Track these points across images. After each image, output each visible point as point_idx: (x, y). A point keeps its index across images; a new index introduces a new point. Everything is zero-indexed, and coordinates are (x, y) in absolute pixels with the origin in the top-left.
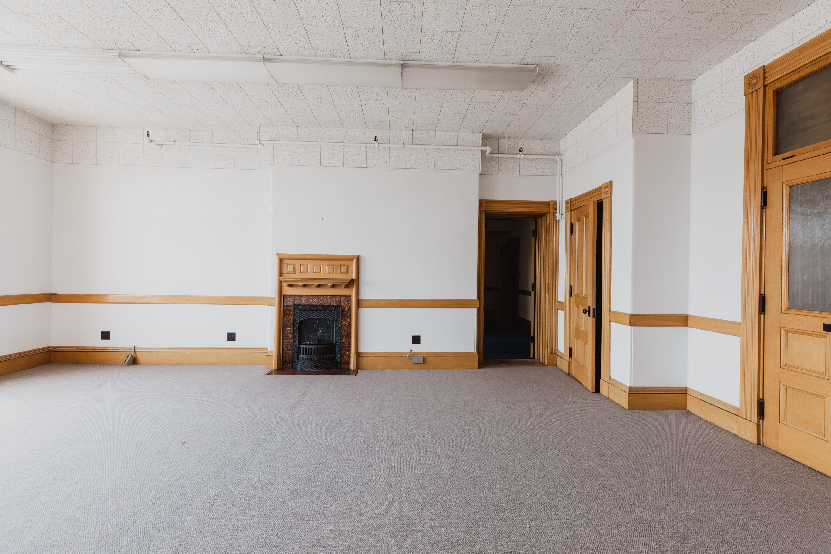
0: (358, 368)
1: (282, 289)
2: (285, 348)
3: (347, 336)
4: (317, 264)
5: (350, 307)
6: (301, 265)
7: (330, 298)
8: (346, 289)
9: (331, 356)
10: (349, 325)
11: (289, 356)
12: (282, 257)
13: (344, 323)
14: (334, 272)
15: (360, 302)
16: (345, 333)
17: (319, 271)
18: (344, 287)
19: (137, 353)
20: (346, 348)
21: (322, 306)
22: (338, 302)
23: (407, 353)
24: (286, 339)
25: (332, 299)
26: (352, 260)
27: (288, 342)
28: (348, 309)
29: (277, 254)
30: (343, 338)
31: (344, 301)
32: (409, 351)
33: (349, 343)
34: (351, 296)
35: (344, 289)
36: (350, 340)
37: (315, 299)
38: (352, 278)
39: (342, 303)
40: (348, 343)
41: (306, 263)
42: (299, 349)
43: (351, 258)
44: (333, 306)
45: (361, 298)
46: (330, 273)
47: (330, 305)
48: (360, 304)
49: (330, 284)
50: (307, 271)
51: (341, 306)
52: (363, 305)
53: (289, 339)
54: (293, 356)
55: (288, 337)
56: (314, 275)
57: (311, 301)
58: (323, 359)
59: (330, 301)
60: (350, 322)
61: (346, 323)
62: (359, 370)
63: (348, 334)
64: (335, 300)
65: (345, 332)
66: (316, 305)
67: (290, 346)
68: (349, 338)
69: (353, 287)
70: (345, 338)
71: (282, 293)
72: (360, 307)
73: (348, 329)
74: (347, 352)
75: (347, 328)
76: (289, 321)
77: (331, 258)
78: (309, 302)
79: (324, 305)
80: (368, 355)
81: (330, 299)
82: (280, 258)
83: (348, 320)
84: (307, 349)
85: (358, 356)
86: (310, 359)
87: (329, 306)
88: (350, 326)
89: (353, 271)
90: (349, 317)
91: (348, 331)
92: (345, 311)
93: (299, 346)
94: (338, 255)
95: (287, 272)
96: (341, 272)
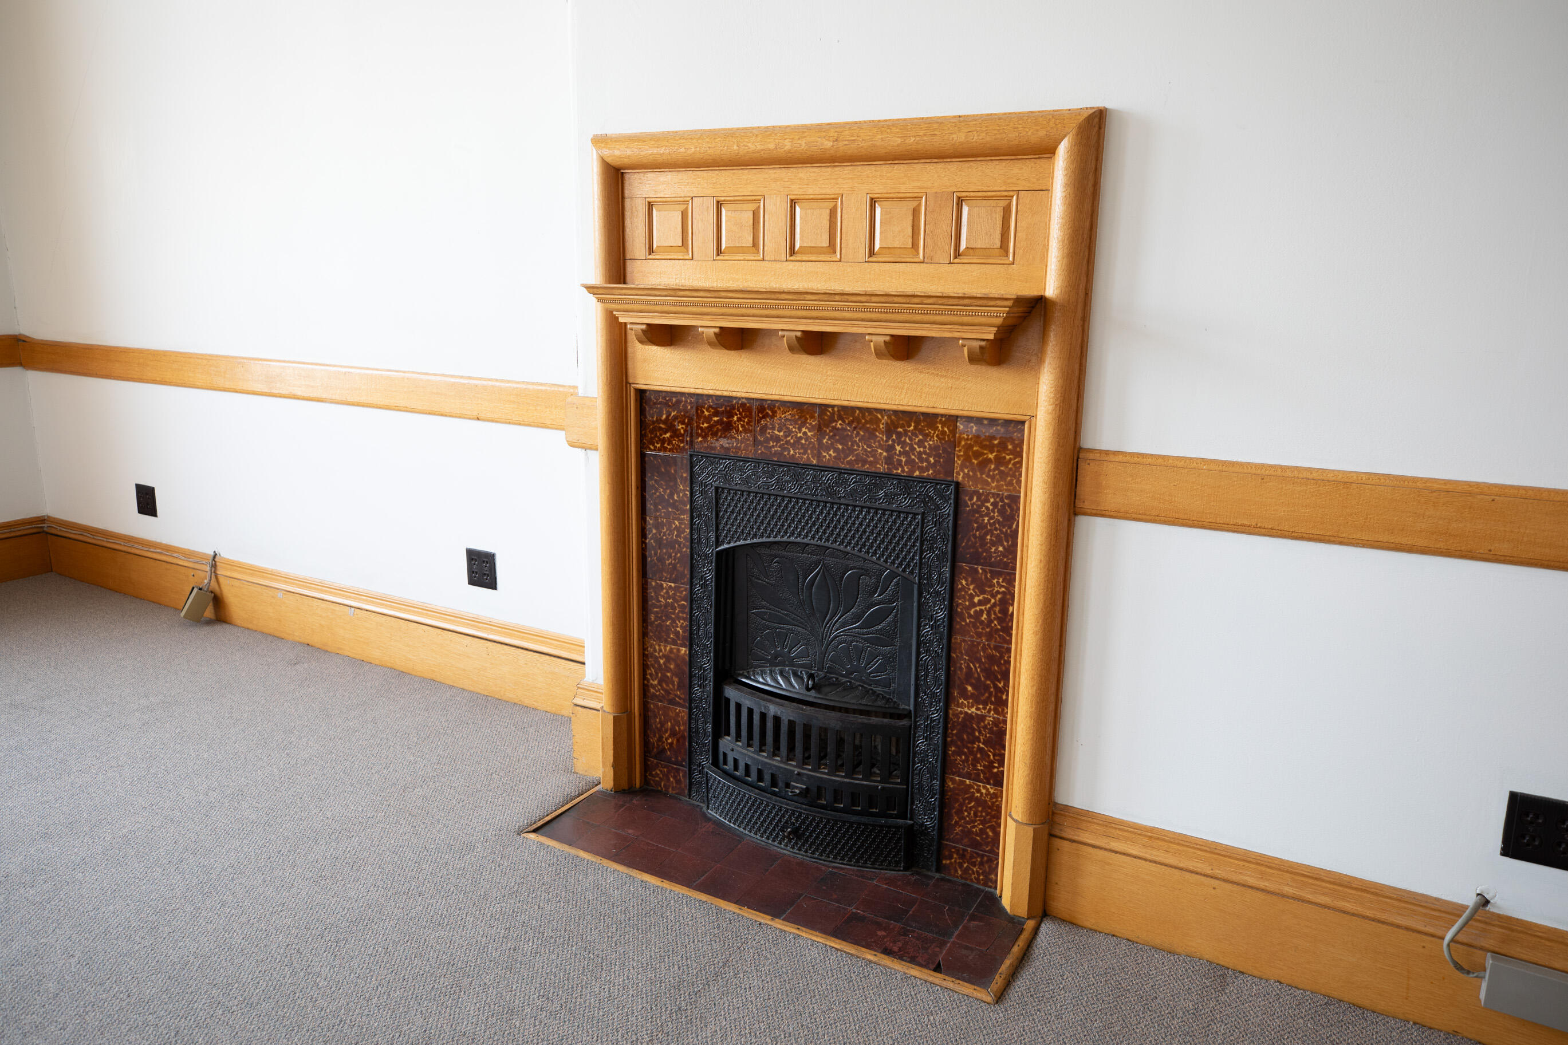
0: (1045, 903)
1: (630, 355)
2: (654, 687)
3: (987, 687)
4: (812, 191)
5: (1015, 499)
6: (719, 205)
7: (889, 431)
8: (994, 374)
9: (883, 788)
10: (1001, 620)
11: (673, 734)
12: (618, 154)
13: (974, 605)
14: (915, 245)
15: (1087, 471)
16: (976, 668)
17: (826, 243)
18: (977, 358)
19: (221, 579)
20: (976, 761)
21: (841, 472)
22: (937, 456)
23: (1448, 911)
24: (660, 639)
25: (899, 435)
26: (1046, 151)
27: (668, 659)
28: (1002, 512)
29: (599, 141)
30: (964, 694)
31: (977, 455)
32: (1469, 900)
33: (998, 738)
34: (1023, 423)
35: (974, 368)
36: (1005, 715)
37: (803, 424)
38: (1030, 291)
39: (962, 467)
40: (991, 731)
41: (747, 191)
42: (720, 704)
43: (1034, 135)
44: (907, 484)
45: (1104, 447)
46: (895, 256)
47: (888, 476)
48: (1086, 488)
49: (880, 333)
50: (755, 244)
51: (958, 485)
52: (1111, 500)
53: (674, 642)
54: (692, 733)
55: (668, 631)
56: (791, 265)
57: (777, 439)
58: (837, 795)
59: (890, 449)
60: (1007, 600)
61: (980, 603)
62: (1047, 928)
63: (989, 674)
64: (921, 443)
65: (976, 659)
66: (807, 466)
67: (676, 680)
68: (1001, 704)
69: (1041, 361)
70: (977, 700)
71: (631, 380)
72: (1087, 505)
73: (996, 648)
74: (986, 789)
75: (990, 636)
76: (671, 544)
77: (894, 141)
78: (767, 441)
79: (851, 472)
80: (1115, 845)
81: (889, 437)
82: (609, 160)
83: (998, 584)
84: (756, 718)
85: (1052, 835)
86: (767, 777)
87: (879, 479)
88: (1008, 630)
89: (1047, 238)
90: (1006, 565)
91: (991, 659)
92: (981, 527)
93: (718, 692)
94: (940, 122)
95: (651, 250)
96: (963, 246)
